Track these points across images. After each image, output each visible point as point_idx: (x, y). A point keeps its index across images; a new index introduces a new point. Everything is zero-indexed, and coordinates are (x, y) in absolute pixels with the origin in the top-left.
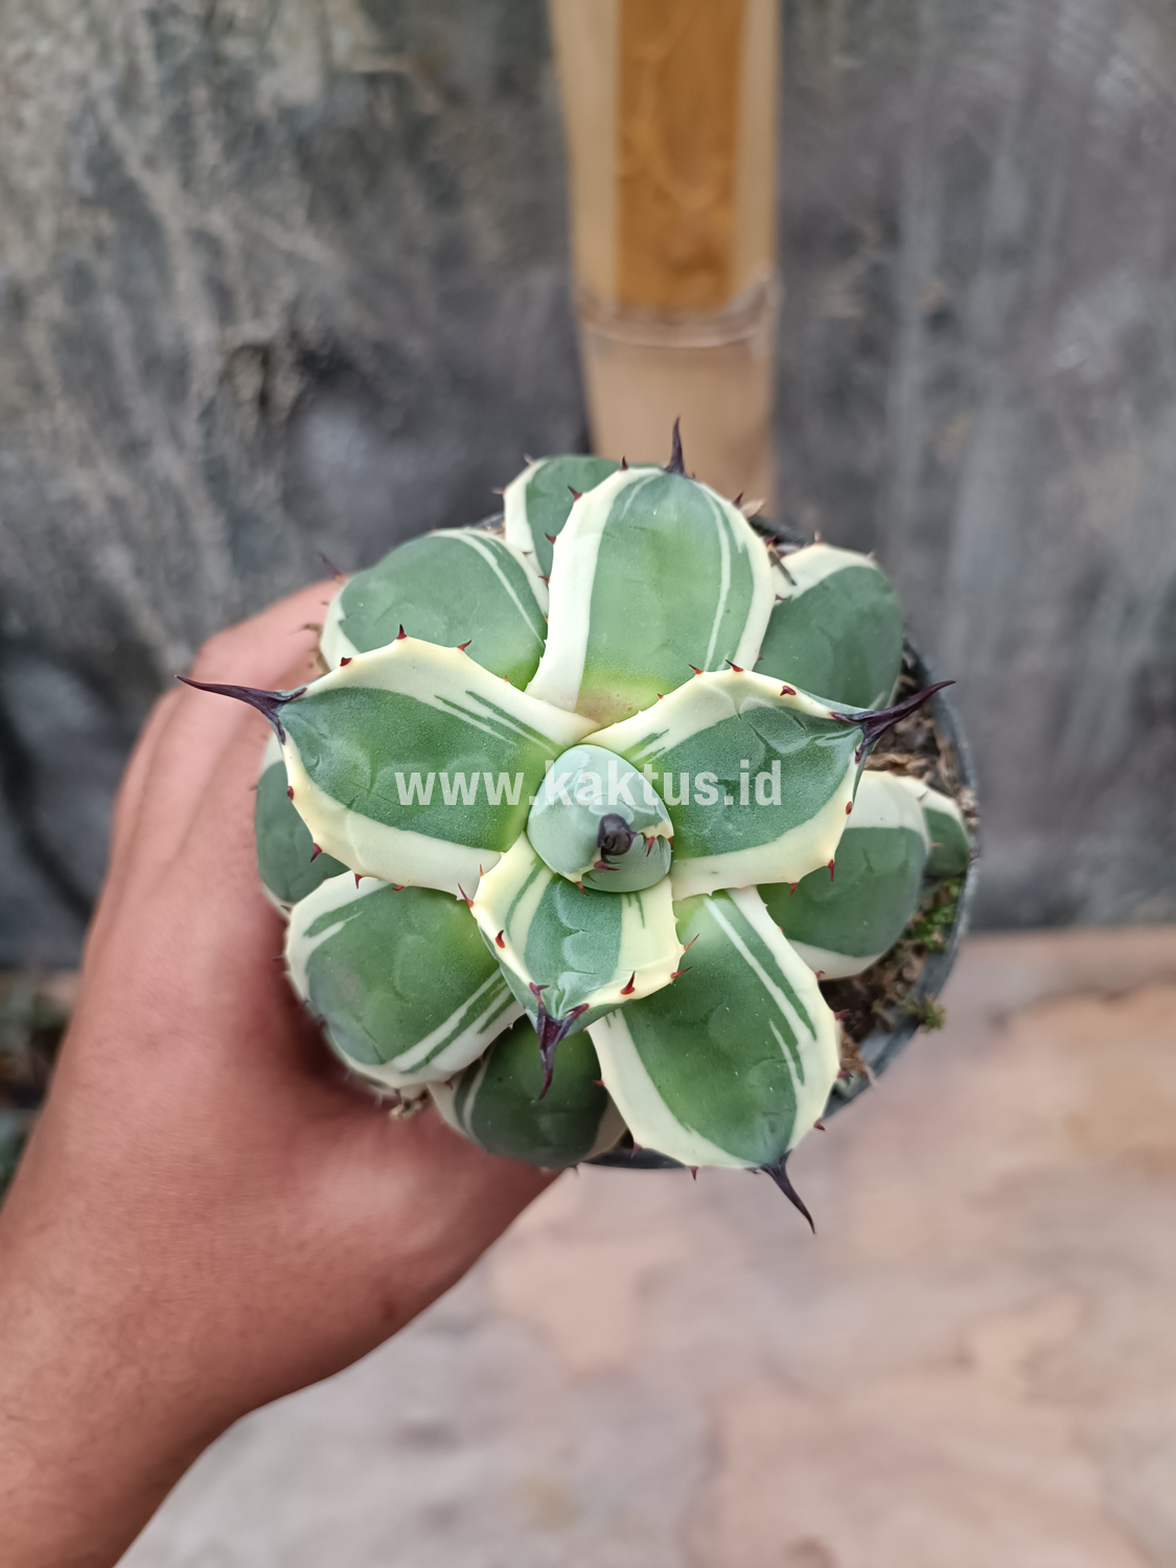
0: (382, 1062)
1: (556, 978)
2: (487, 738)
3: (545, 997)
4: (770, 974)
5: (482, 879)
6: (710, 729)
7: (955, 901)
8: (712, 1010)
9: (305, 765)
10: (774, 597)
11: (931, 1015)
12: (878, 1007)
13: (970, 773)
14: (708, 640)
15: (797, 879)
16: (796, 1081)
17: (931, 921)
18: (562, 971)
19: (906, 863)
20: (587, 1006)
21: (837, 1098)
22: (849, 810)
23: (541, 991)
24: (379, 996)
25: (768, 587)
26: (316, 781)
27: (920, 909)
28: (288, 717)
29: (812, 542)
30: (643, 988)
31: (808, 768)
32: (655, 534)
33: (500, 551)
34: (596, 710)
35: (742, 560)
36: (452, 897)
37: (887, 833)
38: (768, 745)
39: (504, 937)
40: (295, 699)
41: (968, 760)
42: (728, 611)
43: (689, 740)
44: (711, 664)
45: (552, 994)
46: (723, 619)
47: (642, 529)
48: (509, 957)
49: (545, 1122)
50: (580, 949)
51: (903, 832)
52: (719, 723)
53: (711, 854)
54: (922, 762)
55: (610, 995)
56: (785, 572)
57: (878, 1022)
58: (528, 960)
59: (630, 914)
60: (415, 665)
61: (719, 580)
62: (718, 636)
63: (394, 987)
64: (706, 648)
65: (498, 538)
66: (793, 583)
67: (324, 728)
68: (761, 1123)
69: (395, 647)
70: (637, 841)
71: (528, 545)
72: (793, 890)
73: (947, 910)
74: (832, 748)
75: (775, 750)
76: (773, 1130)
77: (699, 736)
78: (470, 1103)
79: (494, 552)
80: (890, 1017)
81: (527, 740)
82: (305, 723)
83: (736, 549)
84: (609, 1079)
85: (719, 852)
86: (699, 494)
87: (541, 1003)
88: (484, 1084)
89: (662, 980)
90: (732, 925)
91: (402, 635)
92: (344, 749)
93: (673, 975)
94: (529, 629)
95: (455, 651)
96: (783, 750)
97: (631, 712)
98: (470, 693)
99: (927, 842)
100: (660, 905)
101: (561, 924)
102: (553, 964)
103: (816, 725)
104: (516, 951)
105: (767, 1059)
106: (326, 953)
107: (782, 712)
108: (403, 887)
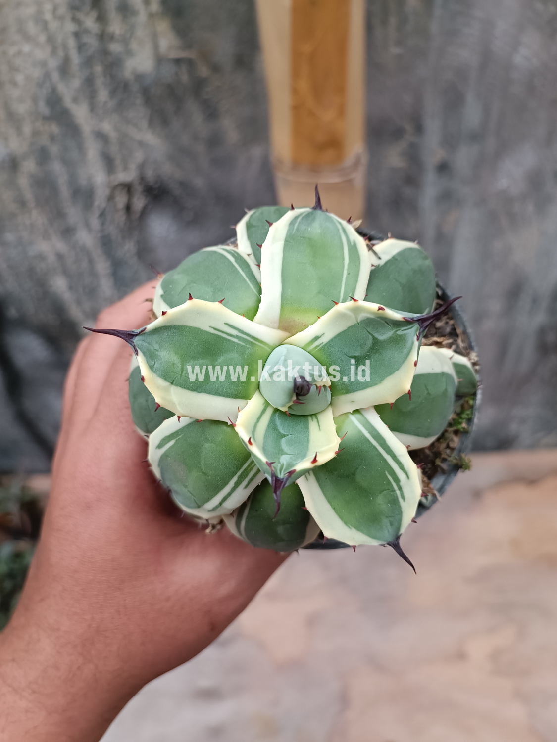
0: (199, 507)
1: (279, 458)
2: (236, 345)
3: (274, 468)
4: (384, 449)
5: (239, 413)
6: (344, 332)
7: (472, 407)
8: (357, 468)
9: (149, 365)
10: (371, 265)
11: (465, 463)
12: (438, 462)
13: (473, 344)
14: (340, 288)
15: (393, 401)
16: (401, 500)
17: (461, 418)
18: (282, 454)
19: (446, 390)
20: (294, 471)
21: (421, 507)
22: (416, 364)
23: (272, 465)
24: (195, 474)
25: (367, 260)
26: (154, 372)
27: (455, 412)
28: (140, 343)
29: (387, 238)
30: (322, 460)
31: (394, 346)
32: (310, 239)
33: (236, 255)
34: (288, 327)
35: (353, 249)
36: (225, 424)
37: (436, 376)
38: (373, 336)
39: (252, 440)
40: (141, 333)
41: (473, 338)
42: (349, 274)
43: (335, 338)
44: (343, 300)
45: (278, 466)
46: (347, 278)
47: (304, 238)
48: (255, 450)
49: (280, 530)
50: (290, 443)
51: (443, 374)
52: (349, 328)
53: (350, 392)
54: (450, 341)
55: (305, 464)
56: (375, 253)
57: (439, 469)
58: (264, 450)
59: (313, 424)
60: (198, 312)
61: (343, 259)
62: (345, 286)
63: (202, 470)
64: (340, 292)
65: (235, 249)
66: (380, 258)
67: (157, 347)
68: (385, 522)
69: (188, 304)
70: (313, 388)
71: (249, 251)
72: (391, 407)
73: (468, 412)
74: (405, 335)
75: (377, 339)
76: (391, 525)
77: (340, 336)
78: (243, 523)
79: (233, 255)
80: (444, 466)
81: (256, 344)
82: (147, 345)
83: (350, 243)
84: (309, 506)
85: (354, 391)
86: (330, 219)
87: (272, 470)
88: (249, 513)
89: (331, 455)
90: (363, 426)
91: (191, 298)
92: (167, 355)
93: (336, 453)
94: (253, 291)
95: (217, 304)
96: (382, 337)
97: (305, 327)
98: (226, 324)
99: (456, 379)
100: (328, 419)
101: (280, 432)
102: (277, 451)
103: (396, 324)
104: (258, 446)
105: (386, 490)
106: (167, 456)
107: (379, 319)
108: (201, 421)
